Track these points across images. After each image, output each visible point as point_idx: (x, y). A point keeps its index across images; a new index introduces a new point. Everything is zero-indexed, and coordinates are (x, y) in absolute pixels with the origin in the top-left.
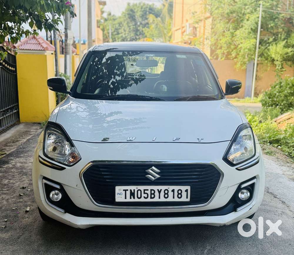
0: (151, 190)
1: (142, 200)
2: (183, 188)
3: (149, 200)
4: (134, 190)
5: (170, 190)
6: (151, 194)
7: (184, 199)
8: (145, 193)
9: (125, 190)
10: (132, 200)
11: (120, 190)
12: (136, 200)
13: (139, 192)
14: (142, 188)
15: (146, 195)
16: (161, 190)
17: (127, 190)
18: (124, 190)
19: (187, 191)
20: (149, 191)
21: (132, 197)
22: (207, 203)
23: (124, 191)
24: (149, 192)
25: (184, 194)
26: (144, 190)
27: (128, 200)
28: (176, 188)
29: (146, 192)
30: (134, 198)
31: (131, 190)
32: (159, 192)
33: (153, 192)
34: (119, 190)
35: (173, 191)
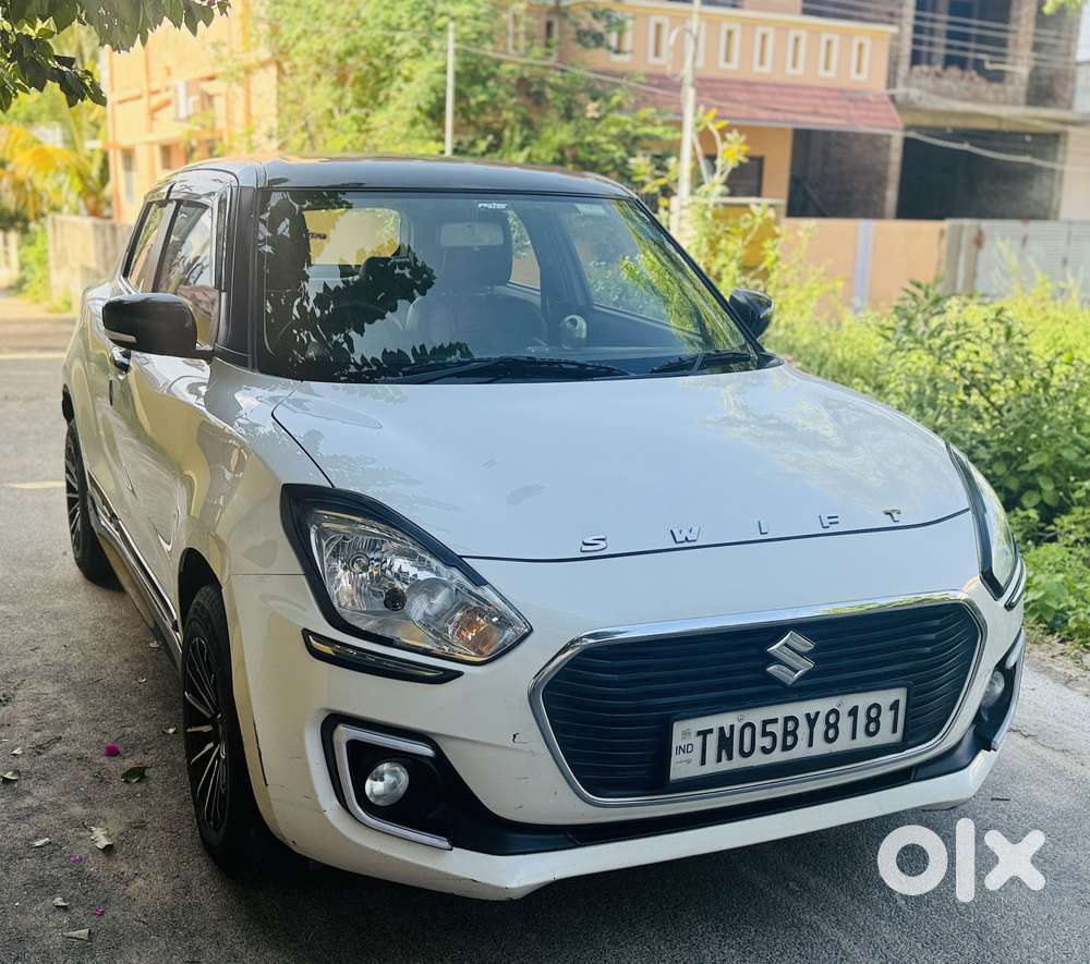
0: (787, 719)
1: (758, 760)
2: (885, 698)
3: (778, 756)
4: (732, 727)
5: (844, 711)
6: (786, 733)
7: (885, 736)
8: (765, 734)
9: (704, 734)
10: (725, 766)
11: (686, 734)
12: (738, 762)
13: (748, 732)
14: (757, 716)
15: (767, 742)
16: (818, 713)
17: (711, 731)
18: (699, 733)
19: (895, 706)
20: (781, 722)
21: (724, 753)
22: (935, 739)
23: (701, 738)
24: (777, 729)
25: (886, 719)
26: (765, 723)
27: (712, 767)
28: (863, 701)
29: (769, 728)
30: (730, 757)
31: (722, 730)
32: (811, 721)
33: (791, 725)
34: (684, 733)
35: (854, 712)
